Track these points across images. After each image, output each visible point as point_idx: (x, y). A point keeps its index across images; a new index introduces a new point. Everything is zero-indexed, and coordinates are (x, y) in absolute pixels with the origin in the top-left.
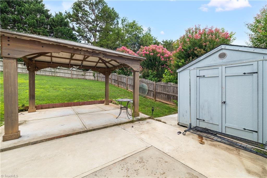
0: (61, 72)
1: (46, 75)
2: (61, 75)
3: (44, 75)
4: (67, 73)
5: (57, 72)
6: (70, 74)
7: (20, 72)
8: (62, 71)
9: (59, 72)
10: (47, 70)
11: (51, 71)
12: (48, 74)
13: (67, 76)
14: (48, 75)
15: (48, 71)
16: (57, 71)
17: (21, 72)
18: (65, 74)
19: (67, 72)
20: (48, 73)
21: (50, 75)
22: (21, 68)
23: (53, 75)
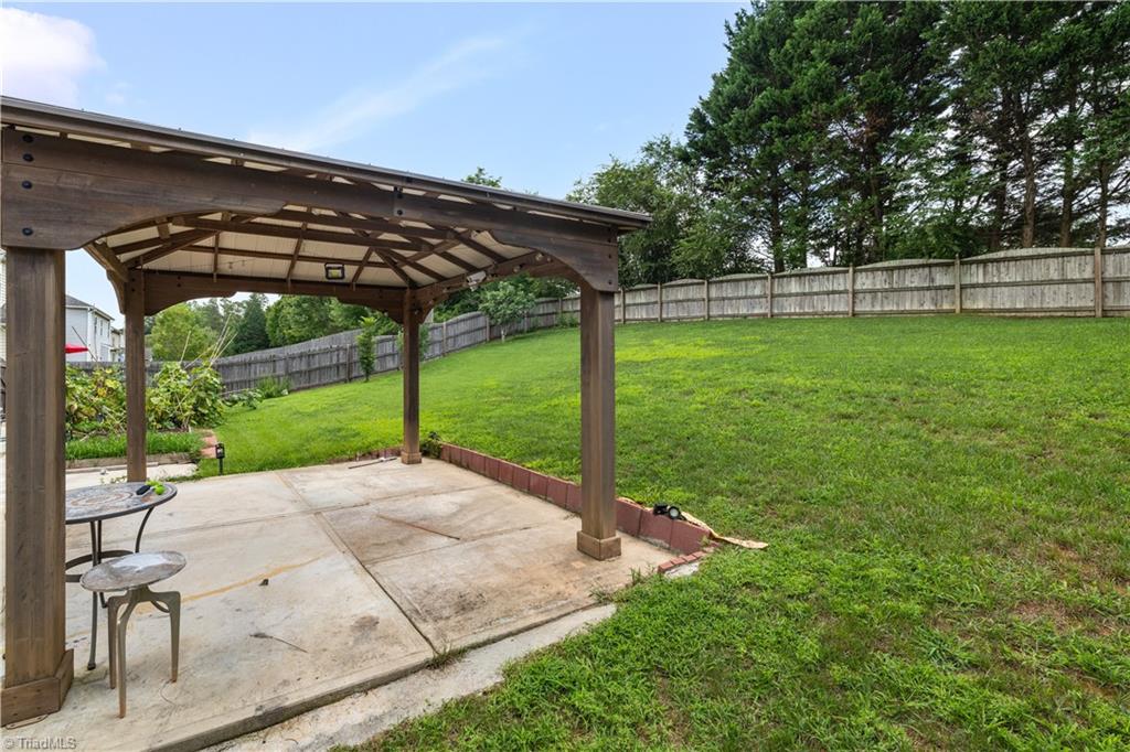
0: (999, 285)
1: (902, 312)
2: (1004, 299)
3: (891, 312)
4: (1051, 282)
5: (974, 286)
6: (1086, 281)
7: (793, 311)
8: (1012, 274)
9: (984, 286)
10: (908, 284)
11: (928, 289)
12: (916, 307)
13: (1056, 299)
14: (910, 312)
15: (911, 289)
16: (974, 281)
17: (797, 310)
18: (1037, 289)
19: (1055, 276)
20: (915, 300)
21: (926, 308)
22: (797, 295)
23: (946, 307)
